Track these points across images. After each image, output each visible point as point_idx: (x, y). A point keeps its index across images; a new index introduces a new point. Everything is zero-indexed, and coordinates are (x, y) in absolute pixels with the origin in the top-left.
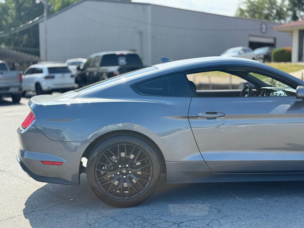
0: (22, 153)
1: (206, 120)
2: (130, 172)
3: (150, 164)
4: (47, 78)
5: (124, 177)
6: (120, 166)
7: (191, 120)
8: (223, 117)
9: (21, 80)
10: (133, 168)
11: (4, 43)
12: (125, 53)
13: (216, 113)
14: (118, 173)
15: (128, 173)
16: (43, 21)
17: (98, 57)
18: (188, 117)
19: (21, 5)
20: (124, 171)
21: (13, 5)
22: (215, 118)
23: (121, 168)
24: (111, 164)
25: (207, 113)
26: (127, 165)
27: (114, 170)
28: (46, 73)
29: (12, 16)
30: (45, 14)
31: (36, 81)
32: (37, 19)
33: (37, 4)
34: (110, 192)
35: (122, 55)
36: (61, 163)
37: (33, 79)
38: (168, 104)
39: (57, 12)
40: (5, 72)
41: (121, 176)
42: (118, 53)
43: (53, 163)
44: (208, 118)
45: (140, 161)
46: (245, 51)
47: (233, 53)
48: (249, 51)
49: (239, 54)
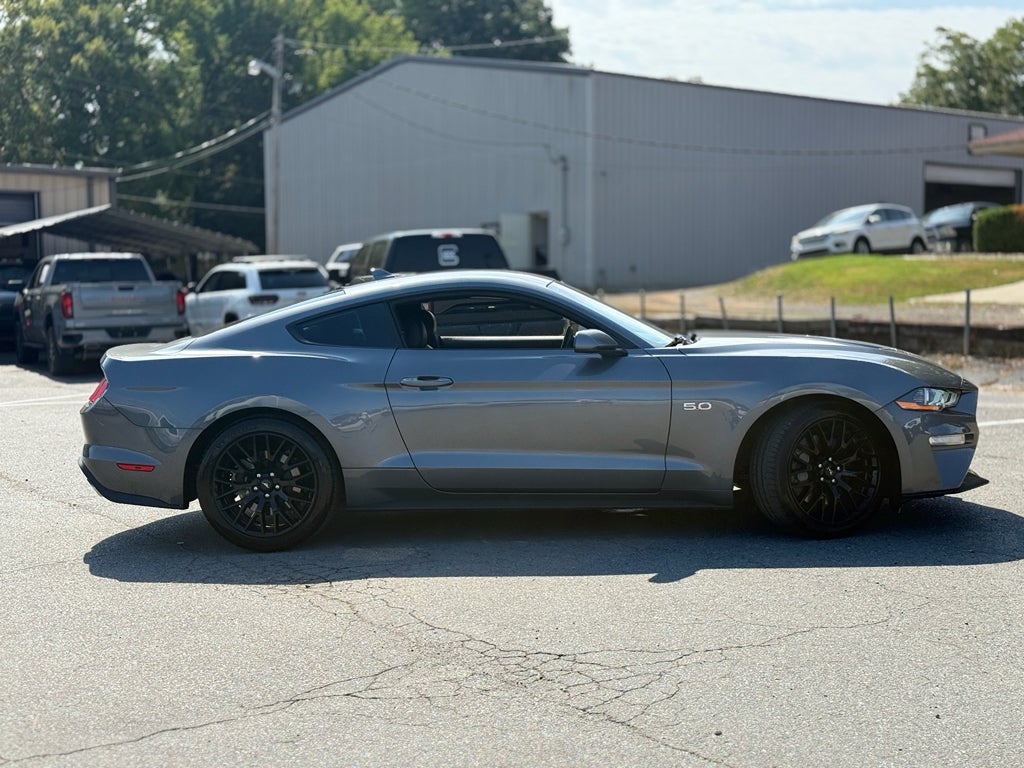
0: (87, 449)
1: (417, 391)
2: (277, 487)
3: (313, 471)
4: (254, 300)
5: (267, 495)
6: (259, 475)
7: (390, 391)
8: (448, 387)
9: (182, 308)
10: (282, 479)
11: (164, 191)
12: (457, 232)
13: (437, 378)
14: (256, 488)
15: (273, 487)
16: (269, 127)
17: (384, 243)
18: (385, 386)
19: (219, 69)
20: (266, 485)
21: (194, 70)
22: (435, 388)
23: (261, 479)
24: (242, 471)
25: (420, 378)
26: (272, 474)
27: (249, 482)
28: (253, 288)
29: (191, 106)
30: (275, 109)
31: (228, 308)
32: (251, 122)
33: (252, 76)
34: (239, 522)
35: (448, 239)
36: (150, 468)
37: (220, 303)
38: (349, 360)
39: (328, 92)
40: (137, 285)
41: (261, 493)
42: (437, 233)
43: (138, 467)
44: (423, 388)
45: (299, 464)
46: (887, 215)
47: (846, 222)
48: (903, 216)
49: (868, 222)
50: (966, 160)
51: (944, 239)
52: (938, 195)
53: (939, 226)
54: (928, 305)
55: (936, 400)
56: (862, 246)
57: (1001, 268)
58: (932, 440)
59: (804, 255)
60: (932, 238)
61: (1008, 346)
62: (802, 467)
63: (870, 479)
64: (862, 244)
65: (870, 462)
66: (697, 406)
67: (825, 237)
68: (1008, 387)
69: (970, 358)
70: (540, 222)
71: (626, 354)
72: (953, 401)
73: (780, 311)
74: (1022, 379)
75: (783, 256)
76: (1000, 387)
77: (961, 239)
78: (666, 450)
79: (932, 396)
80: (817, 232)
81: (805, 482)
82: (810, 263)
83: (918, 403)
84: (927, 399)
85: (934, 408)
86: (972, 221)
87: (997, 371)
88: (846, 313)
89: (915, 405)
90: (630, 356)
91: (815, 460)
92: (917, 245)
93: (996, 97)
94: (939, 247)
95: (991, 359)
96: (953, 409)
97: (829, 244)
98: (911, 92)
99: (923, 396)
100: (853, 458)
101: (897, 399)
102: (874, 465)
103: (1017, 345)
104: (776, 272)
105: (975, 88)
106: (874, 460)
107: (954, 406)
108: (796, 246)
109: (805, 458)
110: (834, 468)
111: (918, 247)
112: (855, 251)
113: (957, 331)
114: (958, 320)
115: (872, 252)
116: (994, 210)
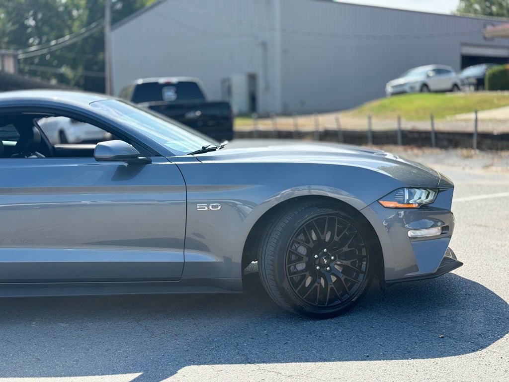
12: (174, 80)
31: (60, 127)
32: (94, 24)
35: (168, 84)
37: (56, 124)
42: (162, 80)
46: (438, 72)
47: (417, 75)
48: (447, 72)
49: (428, 76)
50: (483, 42)
51: (470, 84)
52: (468, 61)
53: (468, 78)
54: (456, 121)
55: (416, 198)
56: (425, 89)
57: (499, 99)
58: (411, 234)
59: (394, 94)
60: (464, 85)
61: (500, 144)
62: (300, 258)
63: (360, 266)
64: (425, 87)
65: (360, 251)
66: (208, 207)
67: (404, 84)
68: (499, 169)
69: (477, 152)
70: (252, 78)
71: (150, 162)
72: (431, 198)
73: (370, 124)
74: (507, 164)
75: (382, 94)
76: (494, 168)
77: (479, 84)
78: (185, 244)
79: (411, 195)
80: (401, 81)
81: (302, 271)
82: (396, 99)
83: (399, 202)
84: (407, 197)
85: (414, 206)
86: (485, 75)
87: (493, 159)
88: (407, 125)
89: (396, 203)
90: (153, 163)
91: (311, 252)
92: (455, 87)
93: (500, 12)
94: (467, 89)
95: (489, 151)
96: (430, 205)
97: (407, 88)
98: (458, 10)
99: (404, 195)
100: (345, 249)
101: (379, 200)
102: (364, 254)
103: (505, 143)
104: (375, 104)
105: (490, 7)
106: (364, 250)
107: (432, 202)
108: (389, 89)
109: (302, 250)
110: (328, 258)
111: (456, 89)
112: (421, 91)
113: (470, 135)
114: (470, 128)
115: (429, 91)
116: (496, 68)
